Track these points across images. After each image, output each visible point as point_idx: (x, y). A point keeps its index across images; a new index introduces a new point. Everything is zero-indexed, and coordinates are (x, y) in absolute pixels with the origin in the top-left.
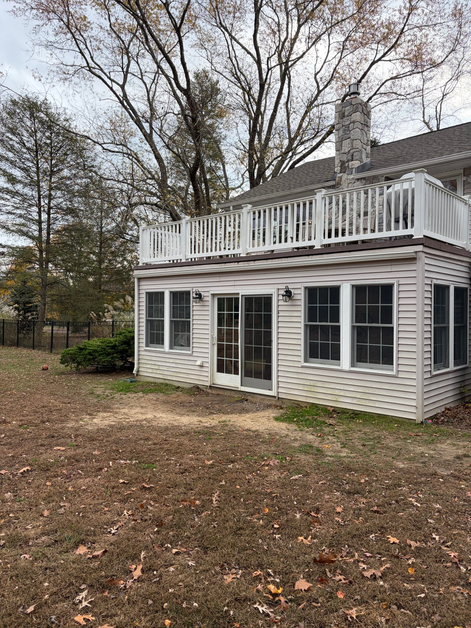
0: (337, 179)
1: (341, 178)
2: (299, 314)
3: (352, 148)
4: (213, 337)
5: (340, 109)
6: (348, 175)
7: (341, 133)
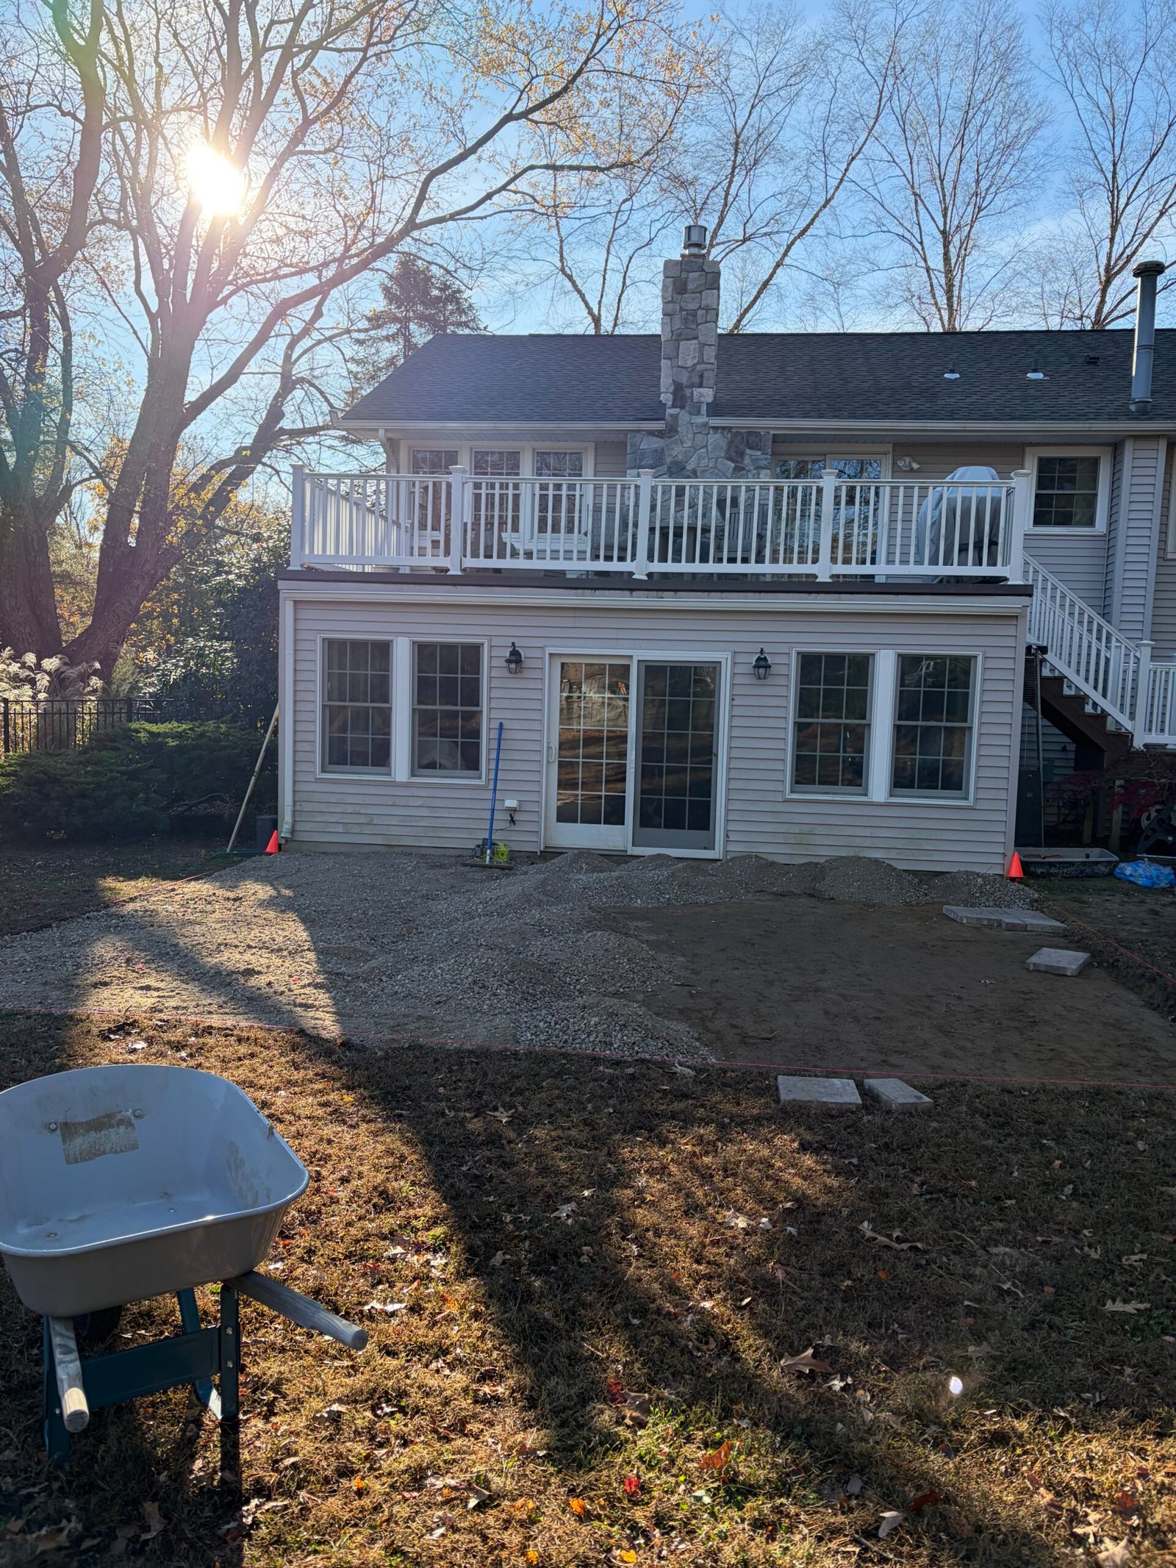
0: (667, 417)
1: (675, 417)
2: (782, 702)
3: (701, 362)
4: (549, 748)
5: (676, 272)
6: (691, 414)
7: (678, 324)
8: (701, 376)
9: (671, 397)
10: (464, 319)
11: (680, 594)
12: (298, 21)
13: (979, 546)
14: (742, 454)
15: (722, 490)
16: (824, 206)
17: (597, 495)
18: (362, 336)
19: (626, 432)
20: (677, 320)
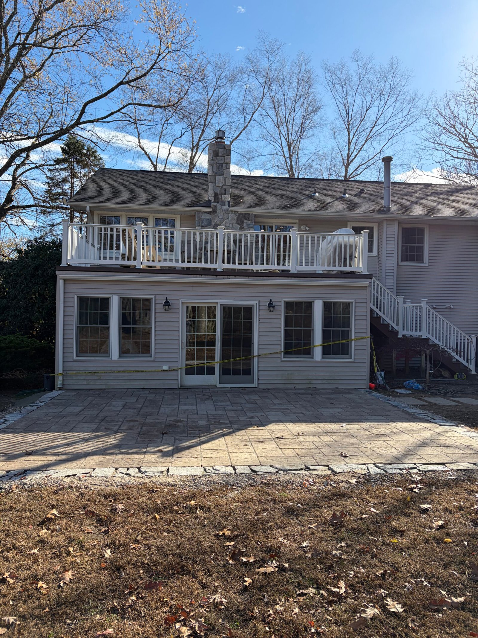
0: (212, 206)
1: (215, 206)
2: (279, 321)
3: (225, 184)
4: (182, 342)
5: (214, 148)
6: (221, 205)
7: (215, 169)
8: (225, 190)
9: (213, 198)
10: (98, 163)
11: (236, 277)
12: (28, 35)
13: (340, 260)
14: (243, 222)
15: (235, 235)
16: (244, 129)
17: (183, 237)
18: (51, 168)
19: (195, 212)
20: (215, 167)
